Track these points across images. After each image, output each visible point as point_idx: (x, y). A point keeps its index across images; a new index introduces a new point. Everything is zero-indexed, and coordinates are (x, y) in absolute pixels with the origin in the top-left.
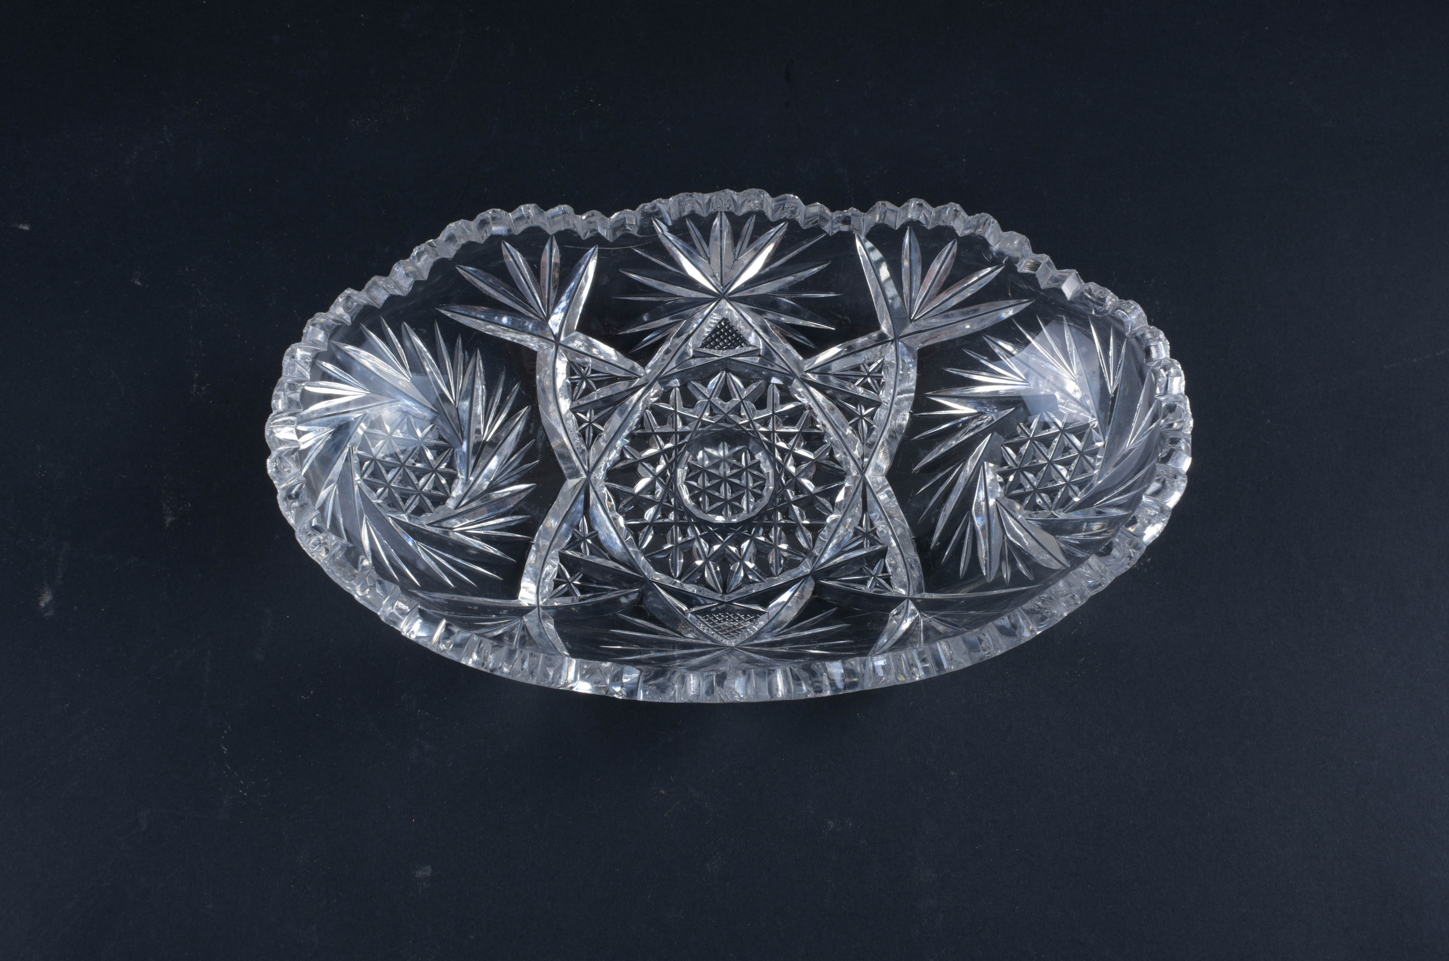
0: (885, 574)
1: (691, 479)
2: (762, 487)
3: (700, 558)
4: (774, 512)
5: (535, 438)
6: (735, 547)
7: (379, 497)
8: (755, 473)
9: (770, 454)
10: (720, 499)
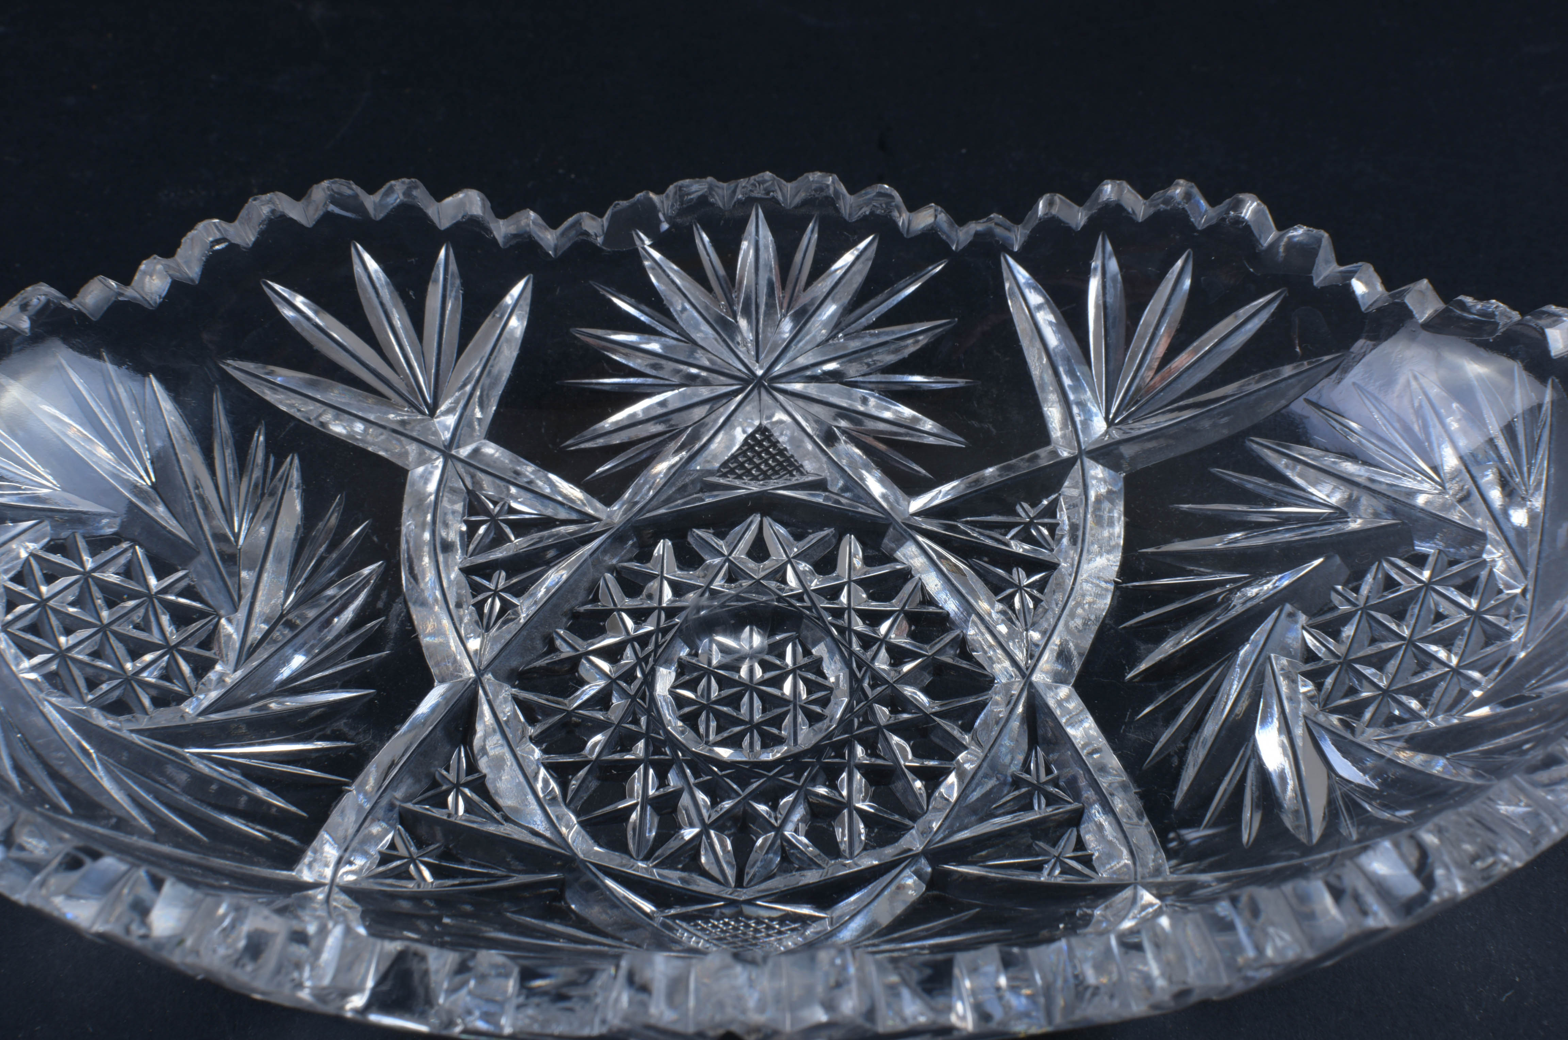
0: (1080, 853)
1: (683, 686)
2: (824, 702)
3: (692, 825)
4: (848, 744)
5: (387, 616)
6: (766, 804)
7: (33, 669)
8: (810, 676)
9: (840, 646)
10: (738, 722)
